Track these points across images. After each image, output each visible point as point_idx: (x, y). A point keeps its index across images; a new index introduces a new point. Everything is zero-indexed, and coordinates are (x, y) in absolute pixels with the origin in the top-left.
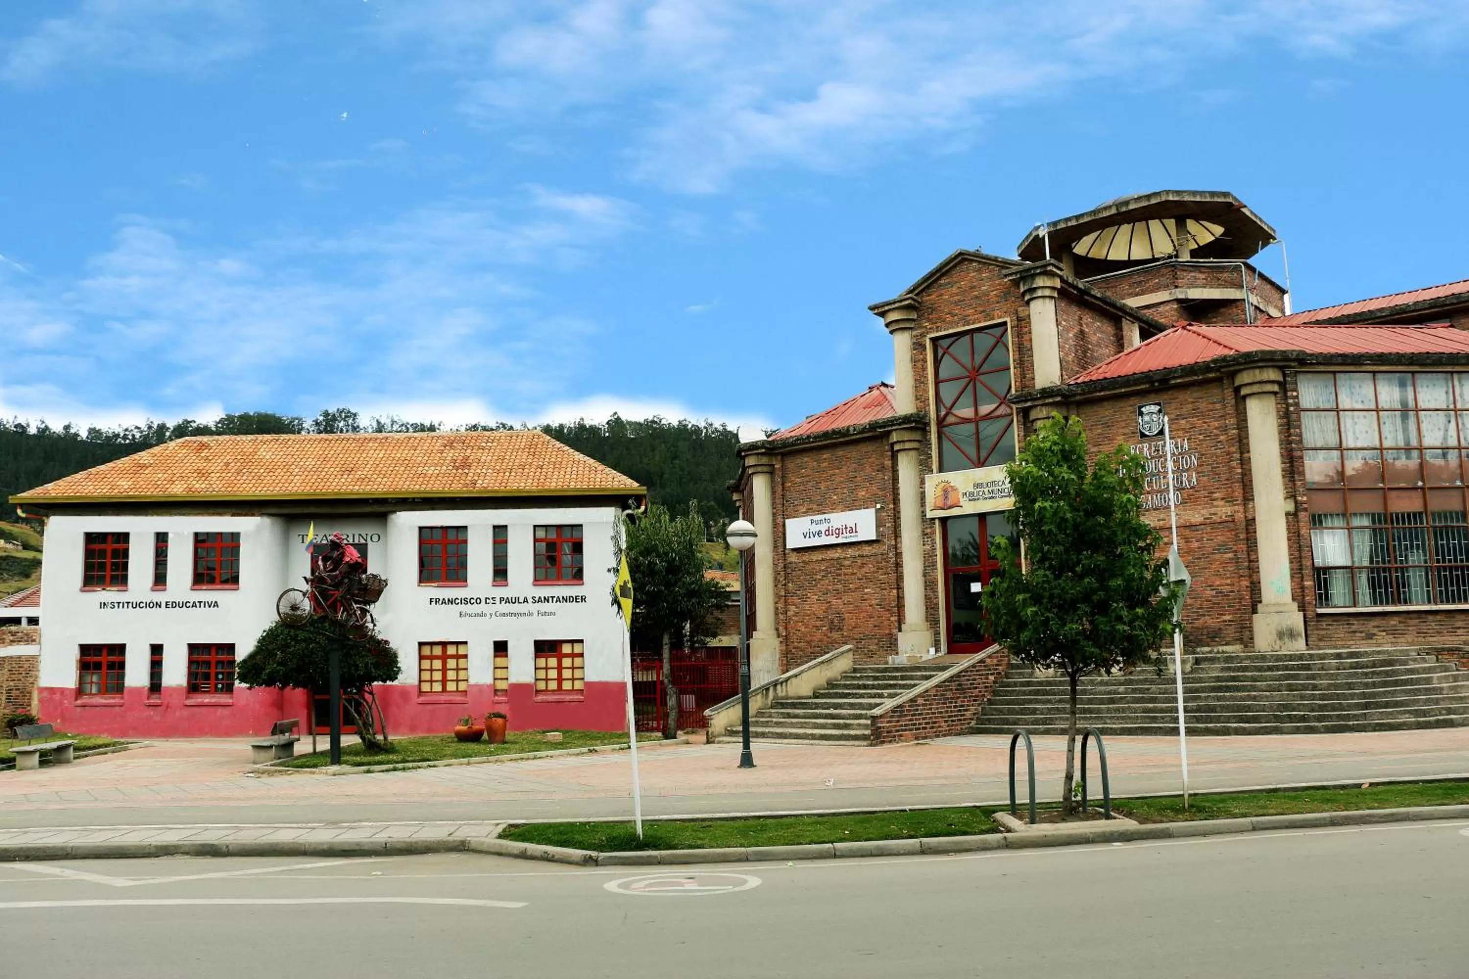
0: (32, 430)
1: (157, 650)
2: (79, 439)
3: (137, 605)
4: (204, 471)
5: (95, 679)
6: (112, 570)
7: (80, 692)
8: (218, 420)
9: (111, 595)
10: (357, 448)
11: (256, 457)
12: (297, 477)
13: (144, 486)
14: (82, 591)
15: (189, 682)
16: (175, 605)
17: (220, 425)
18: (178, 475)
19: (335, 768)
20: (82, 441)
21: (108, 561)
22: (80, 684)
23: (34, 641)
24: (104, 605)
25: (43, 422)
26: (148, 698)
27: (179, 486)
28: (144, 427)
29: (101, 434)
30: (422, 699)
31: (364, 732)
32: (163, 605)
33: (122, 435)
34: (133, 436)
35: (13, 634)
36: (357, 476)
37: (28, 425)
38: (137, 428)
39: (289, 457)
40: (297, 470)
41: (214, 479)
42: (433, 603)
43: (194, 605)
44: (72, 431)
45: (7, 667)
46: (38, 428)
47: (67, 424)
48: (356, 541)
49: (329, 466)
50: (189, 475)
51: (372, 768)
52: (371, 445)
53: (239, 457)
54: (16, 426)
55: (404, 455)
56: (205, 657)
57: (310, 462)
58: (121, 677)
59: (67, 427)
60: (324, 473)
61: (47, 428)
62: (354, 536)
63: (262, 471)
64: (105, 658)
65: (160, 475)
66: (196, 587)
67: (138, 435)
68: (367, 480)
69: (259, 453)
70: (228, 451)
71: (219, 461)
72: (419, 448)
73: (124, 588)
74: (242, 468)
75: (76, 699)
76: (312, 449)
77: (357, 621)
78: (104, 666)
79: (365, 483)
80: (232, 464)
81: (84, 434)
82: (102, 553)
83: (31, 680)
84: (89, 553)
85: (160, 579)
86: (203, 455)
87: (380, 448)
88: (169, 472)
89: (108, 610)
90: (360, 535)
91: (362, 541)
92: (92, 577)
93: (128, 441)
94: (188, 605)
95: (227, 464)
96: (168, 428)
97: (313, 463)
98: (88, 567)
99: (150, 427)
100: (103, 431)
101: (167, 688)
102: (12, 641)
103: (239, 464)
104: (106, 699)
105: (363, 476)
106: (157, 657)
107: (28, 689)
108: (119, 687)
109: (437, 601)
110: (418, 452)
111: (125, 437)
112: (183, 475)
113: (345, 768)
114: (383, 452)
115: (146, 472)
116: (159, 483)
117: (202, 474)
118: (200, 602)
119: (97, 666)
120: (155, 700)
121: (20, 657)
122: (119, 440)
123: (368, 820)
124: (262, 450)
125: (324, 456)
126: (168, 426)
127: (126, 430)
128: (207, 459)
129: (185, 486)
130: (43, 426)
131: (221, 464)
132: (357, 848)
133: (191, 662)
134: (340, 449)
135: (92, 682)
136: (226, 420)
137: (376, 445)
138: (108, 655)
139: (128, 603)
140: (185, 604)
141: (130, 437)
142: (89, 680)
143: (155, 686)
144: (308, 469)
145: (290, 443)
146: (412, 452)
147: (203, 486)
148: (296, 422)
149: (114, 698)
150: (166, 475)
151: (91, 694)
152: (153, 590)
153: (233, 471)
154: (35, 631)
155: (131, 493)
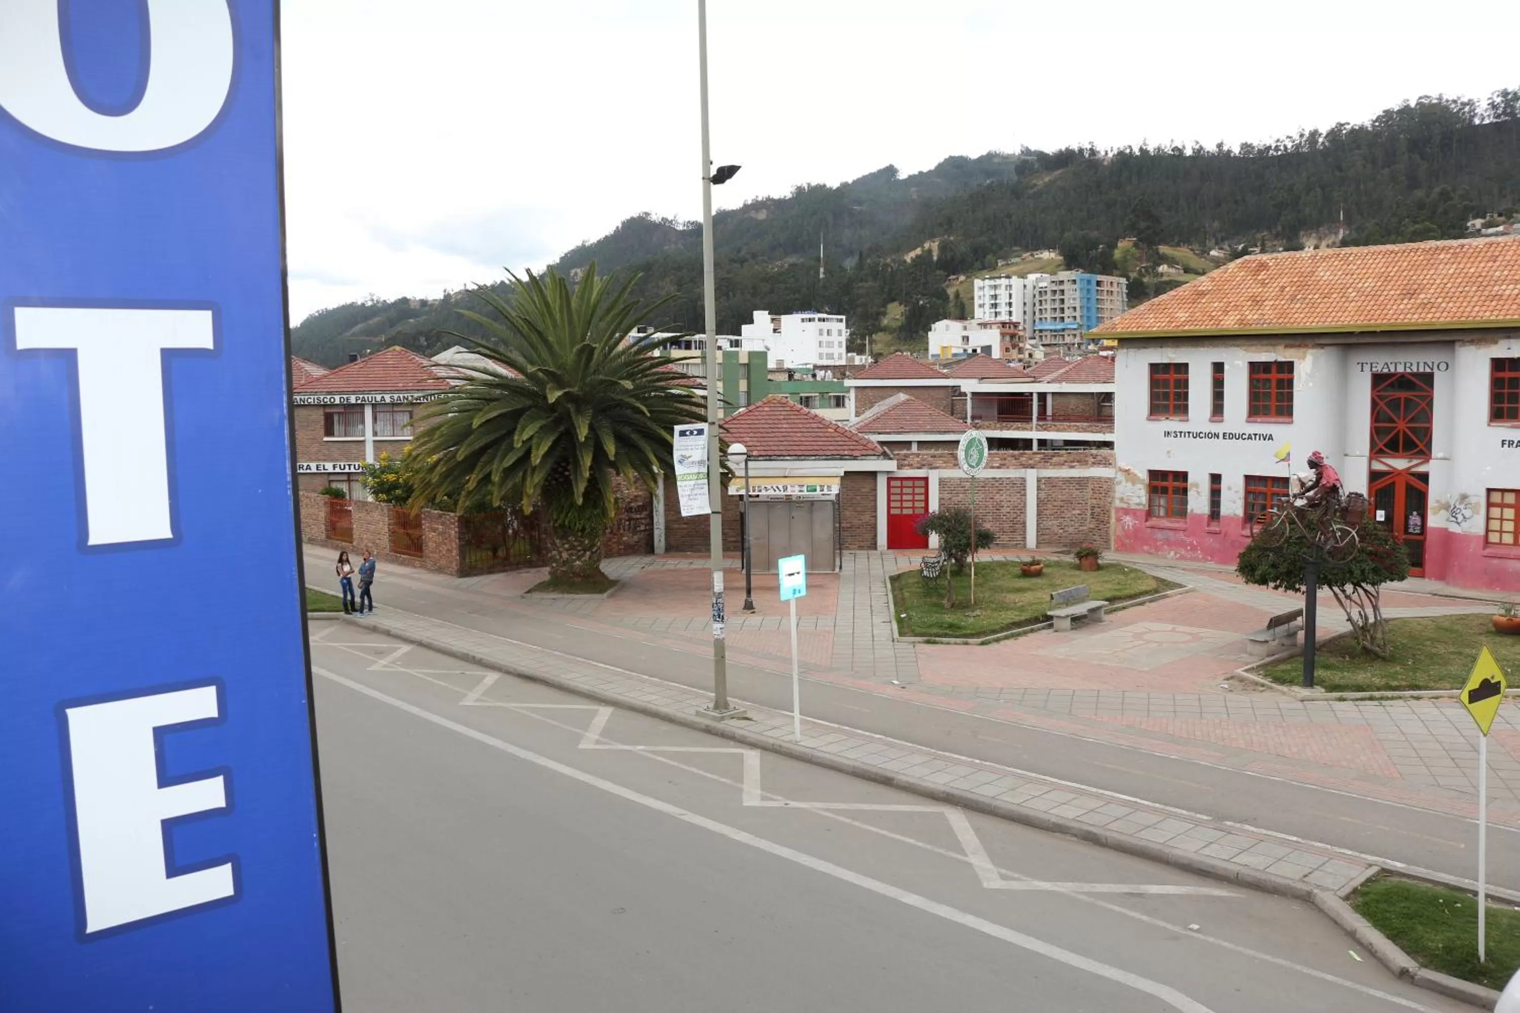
0: (1188, 152)
1: (1216, 479)
2: (1232, 155)
3: (1198, 435)
4: (1258, 299)
5: (1162, 502)
6: (1175, 400)
7: (1149, 514)
8: (1374, 118)
9: (1173, 424)
10: (1425, 262)
11: (1313, 278)
12: (1353, 304)
13: (1200, 318)
14: (1148, 419)
15: (1245, 513)
16: (1232, 436)
17: (1377, 124)
18: (1232, 304)
19: (1305, 692)
20: (1235, 157)
21: (1172, 390)
22: (1149, 506)
23: (1110, 464)
24: (1167, 434)
25: (1197, 143)
26: (1208, 525)
27: (1232, 318)
28: (1296, 137)
29: (1253, 148)
30: (1488, 551)
31: (1361, 638)
32: (1221, 436)
33: (1273, 146)
34: (1285, 147)
35: (1095, 457)
36: (1418, 301)
37: (1184, 147)
38: (1288, 137)
39: (1349, 276)
40: (1354, 294)
41: (1268, 308)
42: (1506, 446)
43: (1250, 437)
44: (1225, 148)
45: (1090, 486)
46: (1193, 149)
47: (1219, 142)
48: (1421, 370)
49: (1389, 287)
50: (1244, 303)
51: (1345, 694)
52: (1442, 256)
53: (1295, 280)
54: (1173, 150)
55: (1479, 270)
56: (1263, 489)
57: (1370, 283)
58: (1185, 502)
59: (1220, 146)
60: (1382, 298)
61: (1201, 148)
62: (1418, 363)
63: (1316, 296)
64: (1170, 483)
65: (1216, 305)
66: (1252, 419)
67: (1289, 145)
68: (1429, 306)
69: (1316, 274)
70: (1286, 271)
71: (1275, 285)
72: (1500, 258)
73: (1185, 418)
74: (1296, 293)
75: (1147, 520)
76: (1374, 266)
77: (1337, 542)
78: (1170, 491)
79: (1426, 310)
80: (1287, 289)
81: (1236, 150)
82: (1166, 383)
83: (1110, 500)
84: (1154, 383)
85: (1218, 409)
86: (1259, 278)
87: (1452, 260)
88: (1225, 300)
89: (1171, 438)
90: (1425, 363)
91: (1428, 370)
92: (1158, 406)
93: (1280, 153)
94: (1244, 436)
95: (1283, 288)
96: (1320, 135)
97: (1372, 285)
98: (1153, 396)
99: (1302, 136)
100: (1255, 144)
101: (1224, 517)
102: (1094, 463)
103: (1294, 289)
104: (1172, 522)
105: (1425, 301)
106: (1216, 486)
107: (1107, 508)
108: (1182, 512)
109: (1511, 443)
110: (1497, 264)
111: (1277, 149)
112: (1238, 304)
113: (1318, 691)
114: (1454, 266)
115: (1203, 301)
116: (1213, 314)
117: (1256, 302)
118: (1255, 435)
119: (1165, 491)
120: (1214, 527)
121: (1100, 478)
122: (1271, 152)
123: (1254, 822)
124: (1320, 269)
125: (1386, 274)
126: (1320, 131)
127: (1278, 141)
128: (1263, 283)
129: (1238, 317)
130: (1197, 147)
131: (1277, 289)
132: (1212, 870)
133: (1248, 492)
134: (1405, 264)
135: (1159, 506)
136: (1383, 117)
137: (1448, 256)
138: (1174, 481)
139: (1189, 433)
140: (1241, 437)
141: (1282, 148)
142: (1157, 504)
143: (1215, 514)
144: (1366, 293)
145: (1351, 258)
146: (1490, 264)
147: (1255, 317)
148: (1467, 109)
149: (1178, 522)
150: (1222, 304)
151: (1159, 517)
152: (1211, 421)
153: (1287, 297)
154: (1111, 455)
155: (1186, 328)
